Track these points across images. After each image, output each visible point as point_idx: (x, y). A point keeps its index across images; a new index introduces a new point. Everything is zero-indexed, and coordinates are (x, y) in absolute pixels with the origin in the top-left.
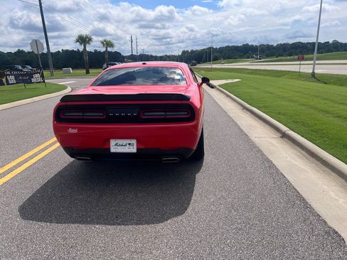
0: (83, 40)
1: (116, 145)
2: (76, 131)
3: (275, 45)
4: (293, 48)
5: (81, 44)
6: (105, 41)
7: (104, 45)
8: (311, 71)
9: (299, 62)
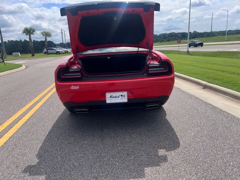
0: (28, 31)
1: (111, 97)
2: (77, 87)
3: (158, 35)
4: (170, 37)
5: (27, 34)
6: (44, 32)
7: (44, 35)
8: (186, 50)
9: (178, 45)
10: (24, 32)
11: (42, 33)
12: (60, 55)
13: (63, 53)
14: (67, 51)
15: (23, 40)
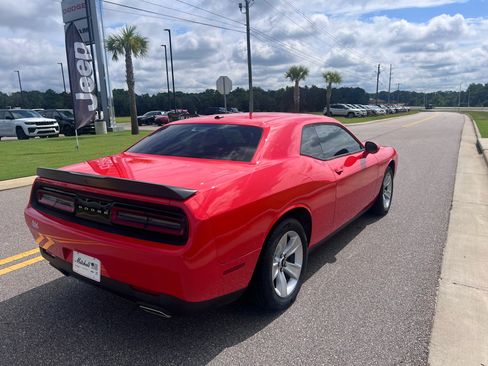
7: (327, 80)
10: (289, 76)
11: (325, 77)
12: (355, 119)
13: (363, 116)
14: (373, 112)
15: (310, 87)
